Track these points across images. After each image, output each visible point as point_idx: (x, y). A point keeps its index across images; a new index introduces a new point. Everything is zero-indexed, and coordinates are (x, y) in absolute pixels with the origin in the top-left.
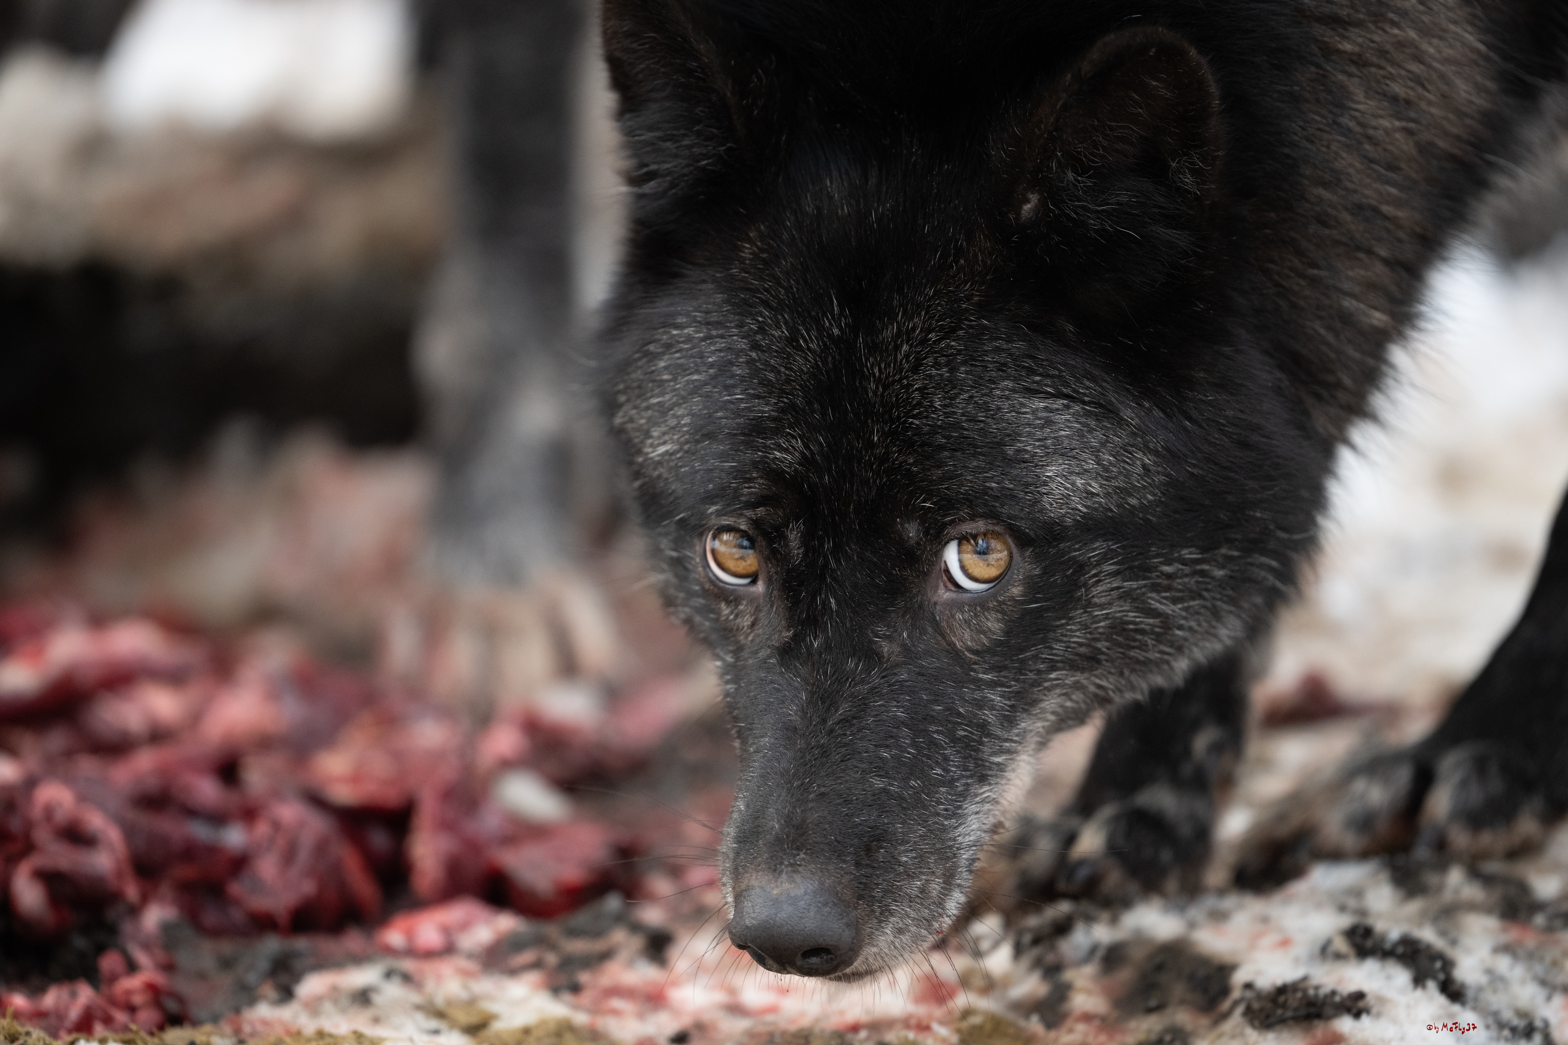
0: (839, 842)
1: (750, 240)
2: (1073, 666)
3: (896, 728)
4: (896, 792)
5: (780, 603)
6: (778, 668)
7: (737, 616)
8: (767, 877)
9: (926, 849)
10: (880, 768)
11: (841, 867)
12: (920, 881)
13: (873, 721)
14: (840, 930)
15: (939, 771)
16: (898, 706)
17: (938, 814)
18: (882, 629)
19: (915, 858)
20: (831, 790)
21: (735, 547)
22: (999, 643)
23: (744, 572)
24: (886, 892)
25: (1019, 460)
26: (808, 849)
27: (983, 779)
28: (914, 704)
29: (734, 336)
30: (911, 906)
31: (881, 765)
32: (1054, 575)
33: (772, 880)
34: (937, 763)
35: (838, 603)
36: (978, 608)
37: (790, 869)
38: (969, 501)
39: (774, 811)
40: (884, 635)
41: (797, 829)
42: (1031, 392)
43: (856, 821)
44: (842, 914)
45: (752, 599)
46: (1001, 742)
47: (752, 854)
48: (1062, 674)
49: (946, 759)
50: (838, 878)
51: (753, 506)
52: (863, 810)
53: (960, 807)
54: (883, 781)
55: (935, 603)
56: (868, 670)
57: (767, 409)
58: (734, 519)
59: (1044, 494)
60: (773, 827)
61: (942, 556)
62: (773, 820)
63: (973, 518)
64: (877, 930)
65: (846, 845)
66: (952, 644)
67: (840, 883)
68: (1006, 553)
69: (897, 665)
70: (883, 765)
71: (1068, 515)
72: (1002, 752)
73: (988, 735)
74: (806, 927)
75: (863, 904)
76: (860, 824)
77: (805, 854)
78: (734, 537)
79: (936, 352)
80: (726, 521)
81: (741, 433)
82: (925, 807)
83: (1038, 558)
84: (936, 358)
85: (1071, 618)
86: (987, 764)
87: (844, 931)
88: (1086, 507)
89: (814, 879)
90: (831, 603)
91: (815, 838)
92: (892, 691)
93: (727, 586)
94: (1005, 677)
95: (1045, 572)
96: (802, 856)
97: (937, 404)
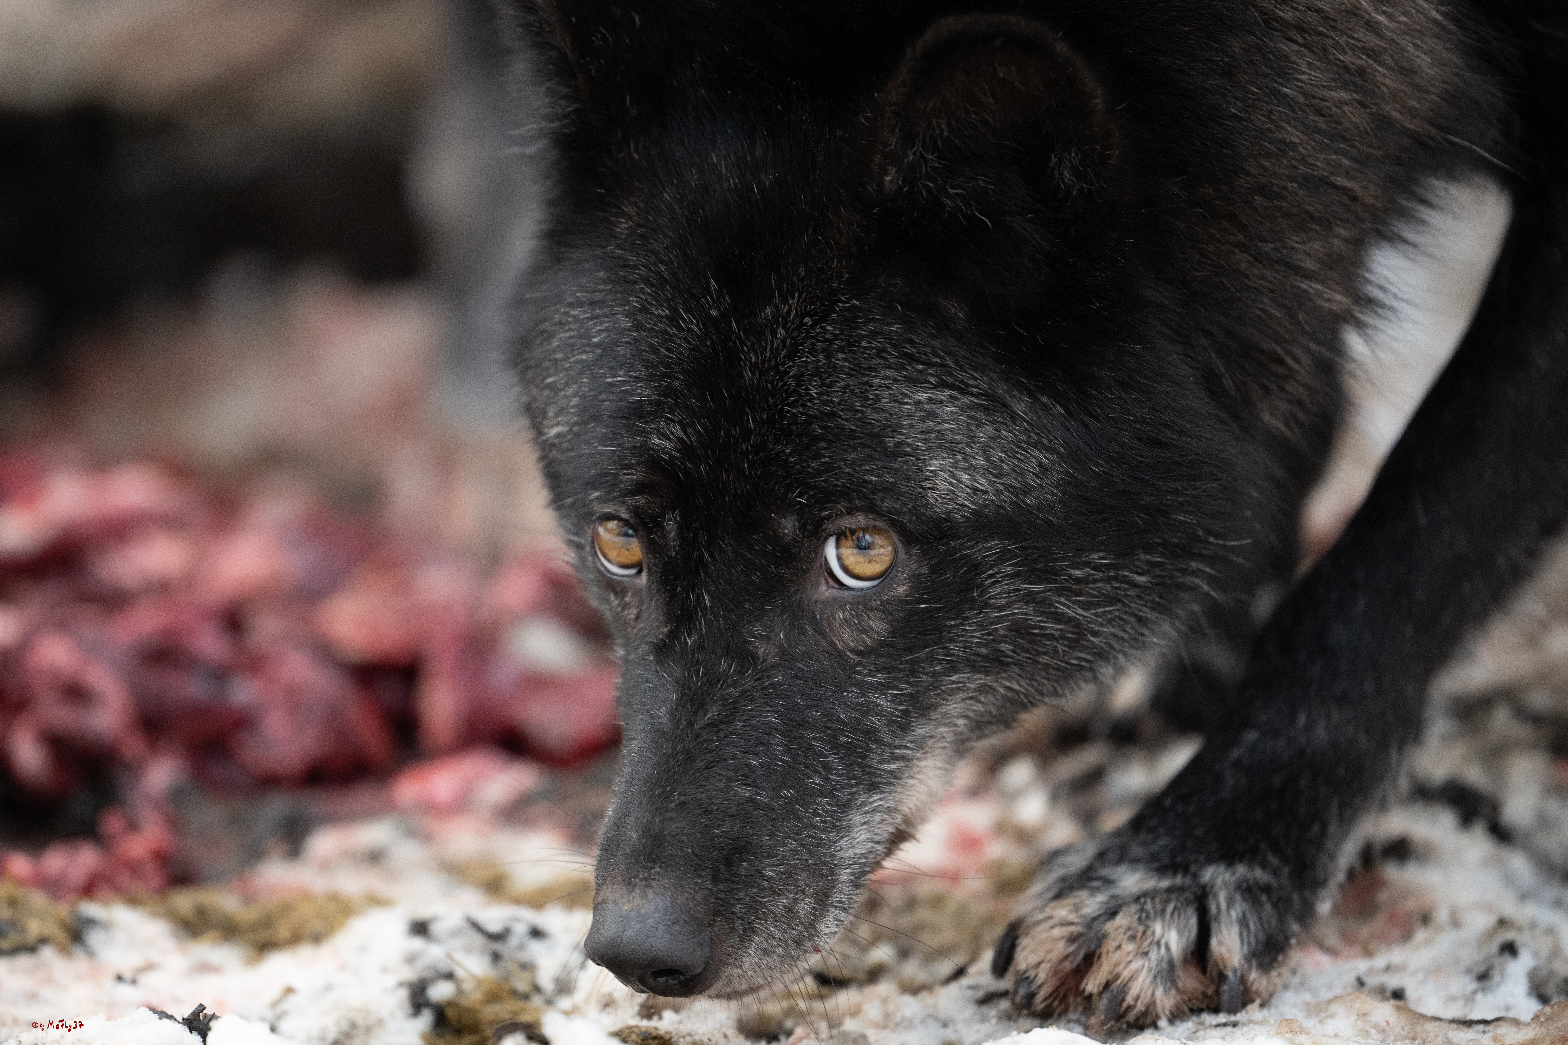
0: (696, 855)
1: (625, 215)
2: (976, 668)
3: (767, 734)
4: (764, 802)
5: (659, 597)
6: (653, 665)
7: (623, 608)
8: (620, 892)
9: (796, 864)
10: (748, 777)
11: (696, 882)
12: (786, 899)
13: (742, 726)
14: (691, 951)
15: (817, 780)
16: (771, 711)
17: (814, 827)
18: (758, 629)
19: (782, 873)
20: (692, 799)
21: (619, 535)
22: (883, 644)
23: (628, 561)
24: (749, 908)
25: (897, 453)
26: (663, 863)
27: (873, 787)
28: (789, 709)
29: (617, 314)
30: (776, 926)
31: (748, 773)
32: (945, 574)
33: (624, 894)
34: (816, 771)
35: (712, 600)
36: (861, 607)
37: (643, 883)
38: (845, 494)
39: (633, 820)
40: (760, 634)
41: (654, 840)
42: (913, 381)
43: (716, 833)
44: (694, 933)
45: (637, 592)
46: (892, 749)
47: (612, 865)
48: (963, 677)
49: (827, 767)
50: (692, 894)
51: (633, 493)
52: (724, 821)
53: (840, 819)
54: (749, 790)
55: (817, 602)
56: (741, 672)
57: (644, 392)
58: (616, 507)
59: (929, 488)
60: (631, 838)
61: (823, 551)
62: (631, 830)
63: (850, 512)
64: (740, 949)
65: (704, 858)
66: (832, 644)
67: (693, 899)
68: (890, 548)
69: (773, 667)
70: (751, 772)
71: (956, 511)
72: (894, 758)
73: (876, 741)
74: (652, 947)
75: (721, 921)
76: (721, 836)
77: (661, 867)
78: (617, 525)
79: (812, 337)
80: (607, 509)
81: (622, 417)
82: (798, 818)
83: (925, 554)
84: (813, 344)
85: (965, 619)
86: (878, 772)
87: (695, 951)
88: (973, 503)
89: (666, 895)
90: (705, 599)
91: (672, 850)
92: (765, 695)
93: (614, 577)
94: (895, 679)
95: (934, 570)
96: (657, 869)
97: (813, 392)
